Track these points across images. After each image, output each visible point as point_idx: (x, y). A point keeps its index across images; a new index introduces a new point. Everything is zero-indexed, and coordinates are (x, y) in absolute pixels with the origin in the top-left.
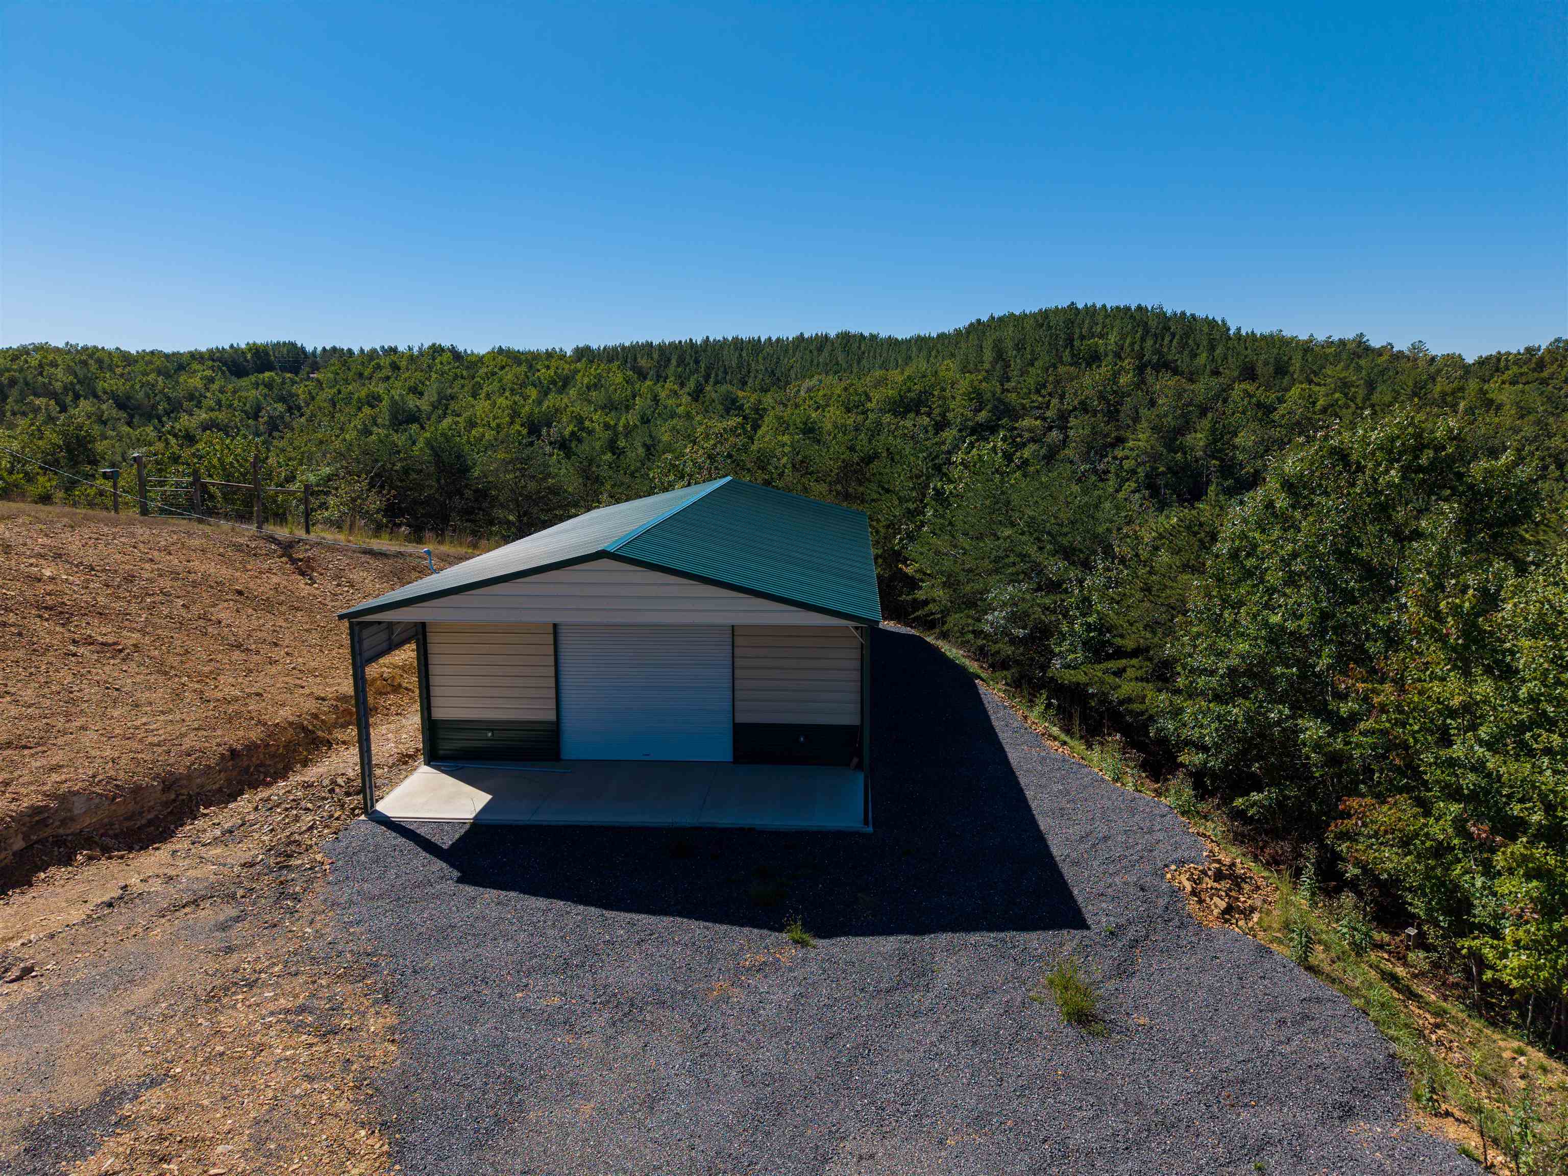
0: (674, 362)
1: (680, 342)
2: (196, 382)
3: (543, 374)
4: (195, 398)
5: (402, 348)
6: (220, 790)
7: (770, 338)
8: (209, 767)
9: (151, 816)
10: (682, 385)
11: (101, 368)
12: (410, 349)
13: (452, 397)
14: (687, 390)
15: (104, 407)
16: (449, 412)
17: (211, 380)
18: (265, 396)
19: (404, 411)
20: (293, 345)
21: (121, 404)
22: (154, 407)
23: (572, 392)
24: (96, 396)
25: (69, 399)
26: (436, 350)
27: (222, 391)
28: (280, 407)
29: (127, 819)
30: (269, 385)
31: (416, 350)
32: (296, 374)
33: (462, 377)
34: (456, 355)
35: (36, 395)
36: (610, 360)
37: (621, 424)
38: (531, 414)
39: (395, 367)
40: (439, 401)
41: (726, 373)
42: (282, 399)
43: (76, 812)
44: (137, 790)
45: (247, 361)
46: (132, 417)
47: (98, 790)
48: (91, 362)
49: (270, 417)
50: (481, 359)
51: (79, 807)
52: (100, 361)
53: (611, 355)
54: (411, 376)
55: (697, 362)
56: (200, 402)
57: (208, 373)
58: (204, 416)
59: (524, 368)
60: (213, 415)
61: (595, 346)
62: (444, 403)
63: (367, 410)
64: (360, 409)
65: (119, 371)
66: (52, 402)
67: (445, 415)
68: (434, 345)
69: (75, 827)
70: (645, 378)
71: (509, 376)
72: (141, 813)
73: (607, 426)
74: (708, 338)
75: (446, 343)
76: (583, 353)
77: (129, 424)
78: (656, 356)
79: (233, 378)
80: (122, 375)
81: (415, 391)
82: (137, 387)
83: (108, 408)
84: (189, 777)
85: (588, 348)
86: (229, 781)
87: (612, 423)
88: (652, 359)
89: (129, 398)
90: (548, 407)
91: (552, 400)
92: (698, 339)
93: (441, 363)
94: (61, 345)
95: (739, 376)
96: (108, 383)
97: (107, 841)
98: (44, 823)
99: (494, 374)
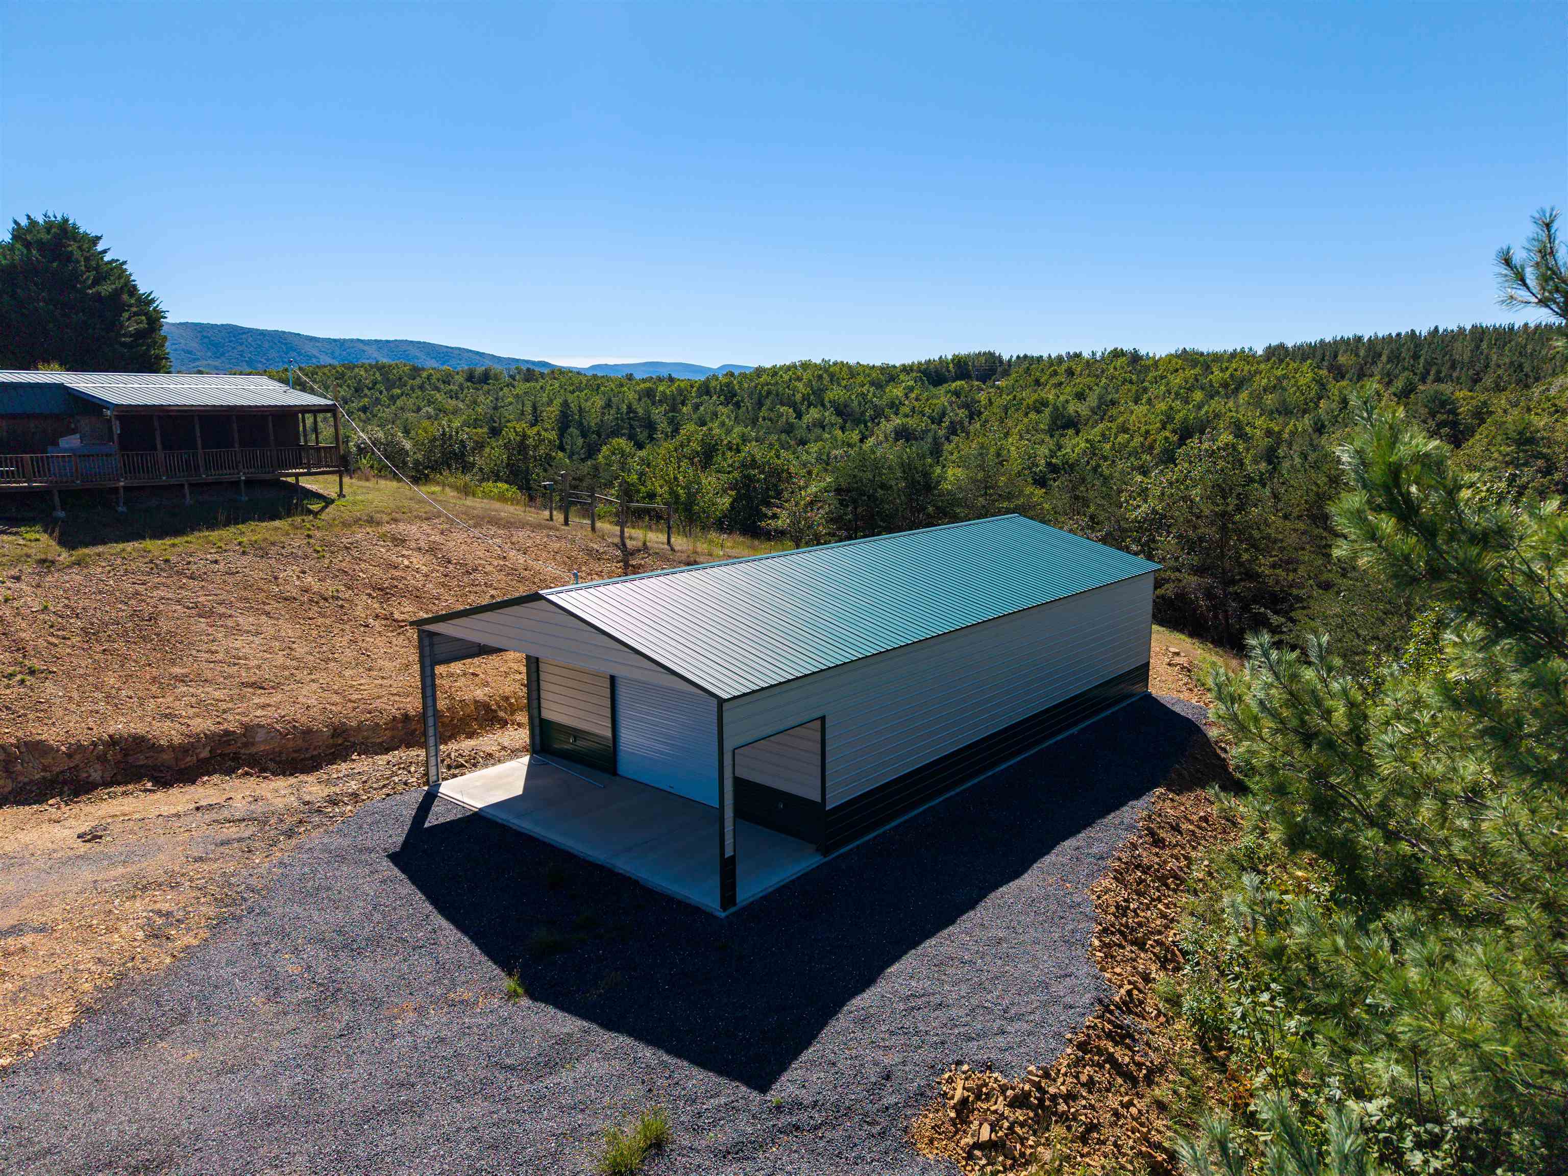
0: (1384, 358)
1: (1399, 335)
2: (897, 392)
3: (1217, 375)
4: (895, 406)
5: (1086, 354)
6: (381, 743)
7: (1526, 325)
8: (377, 724)
9: (315, 753)
10: (1389, 383)
11: (831, 380)
12: (1094, 354)
13: (1113, 403)
14: (1392, 389)
15: (827, 414)
16: (1106, 417)
17: (911, 389)
18: (951, 403)
19: (1064, 417)
20: (991, 355)
21: (839, 413)
22: (863, 413)
23: (1244, 396)
24: (823, 405)
25: (804, 408)
26: (1117, 354)
27: (917, 399)
28: (963, 413)
29: (295, 751)
30: (957, 394)
31: (1098, 355)
32: (984, 383)
33: (1131, 382)
34: (1135, 358)
35: (782, 404)
36: (1304, 359)
37: (1287, 431)
38: (1186, 419)
39: (1070, 373)
40: (1099, 407)
41: (1453, 367)
42: (966, 406)
43: (257, 739)
44: (308, 732)
45: (949, 371)
46: (845, 422)
47: (278, 727)
48: (825, 375)
49: (951, 422)
50: (1156, 363)
51: (261, 735)
52: (832, 376)
53: (1305, 353)
54: (1081, 381)
55: (1416, 357)
56: (898, 409)
57: (911, 383)
58: (898, 421)
59: (1197, 370)
60: (905, 420)
61: (1290, 344)
62: (1104, 408)
63: (1033, 415)
64: (1026, 415)
65: (844, 383)
66: (791, 410)
67: (1102, 419)
68: (1116, 349)
69: (253, 750)
70: (1343, 377)
71: (1176, 381)
72: (307, 749)
73: (1269, 433)
74: (1436, 328)
75: (1127, 347)
76: (1277, 354)
77: (843, 429)
78: (1362, 353)
79: (931, 387)
80: (845, 387)
81: (1080, 396)
82: (853, 397)
83: (829, 416)
84: (359, 728)
85: (1282, 346)
86: (393, 738)
87: (1276, 429)
88: (1357, 355)
89: (846, 406)
90: (1207, 412)
91: (1216, 404)
92: (1423, 329)
93: (1115, 369)
94: (818, 361)
95: (1471, 372)
96: (835, 393)
97: (271, 765)
98: (228, 743)
99: (1162, 377)
